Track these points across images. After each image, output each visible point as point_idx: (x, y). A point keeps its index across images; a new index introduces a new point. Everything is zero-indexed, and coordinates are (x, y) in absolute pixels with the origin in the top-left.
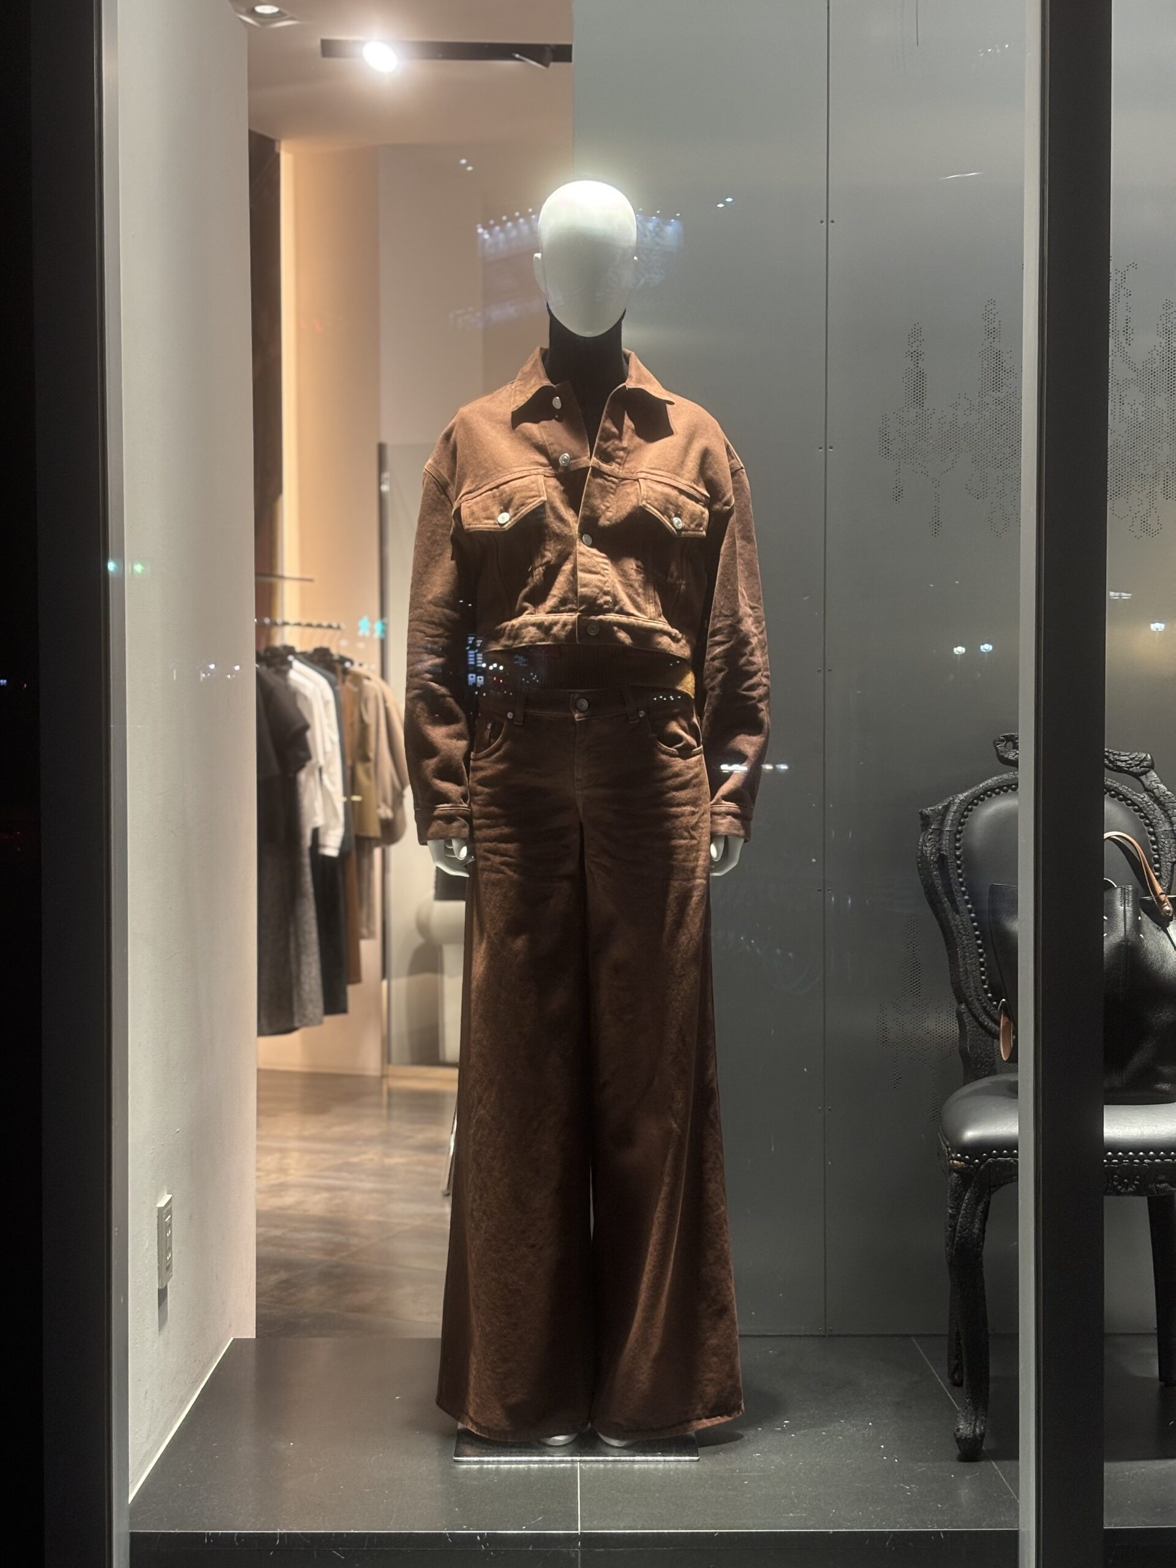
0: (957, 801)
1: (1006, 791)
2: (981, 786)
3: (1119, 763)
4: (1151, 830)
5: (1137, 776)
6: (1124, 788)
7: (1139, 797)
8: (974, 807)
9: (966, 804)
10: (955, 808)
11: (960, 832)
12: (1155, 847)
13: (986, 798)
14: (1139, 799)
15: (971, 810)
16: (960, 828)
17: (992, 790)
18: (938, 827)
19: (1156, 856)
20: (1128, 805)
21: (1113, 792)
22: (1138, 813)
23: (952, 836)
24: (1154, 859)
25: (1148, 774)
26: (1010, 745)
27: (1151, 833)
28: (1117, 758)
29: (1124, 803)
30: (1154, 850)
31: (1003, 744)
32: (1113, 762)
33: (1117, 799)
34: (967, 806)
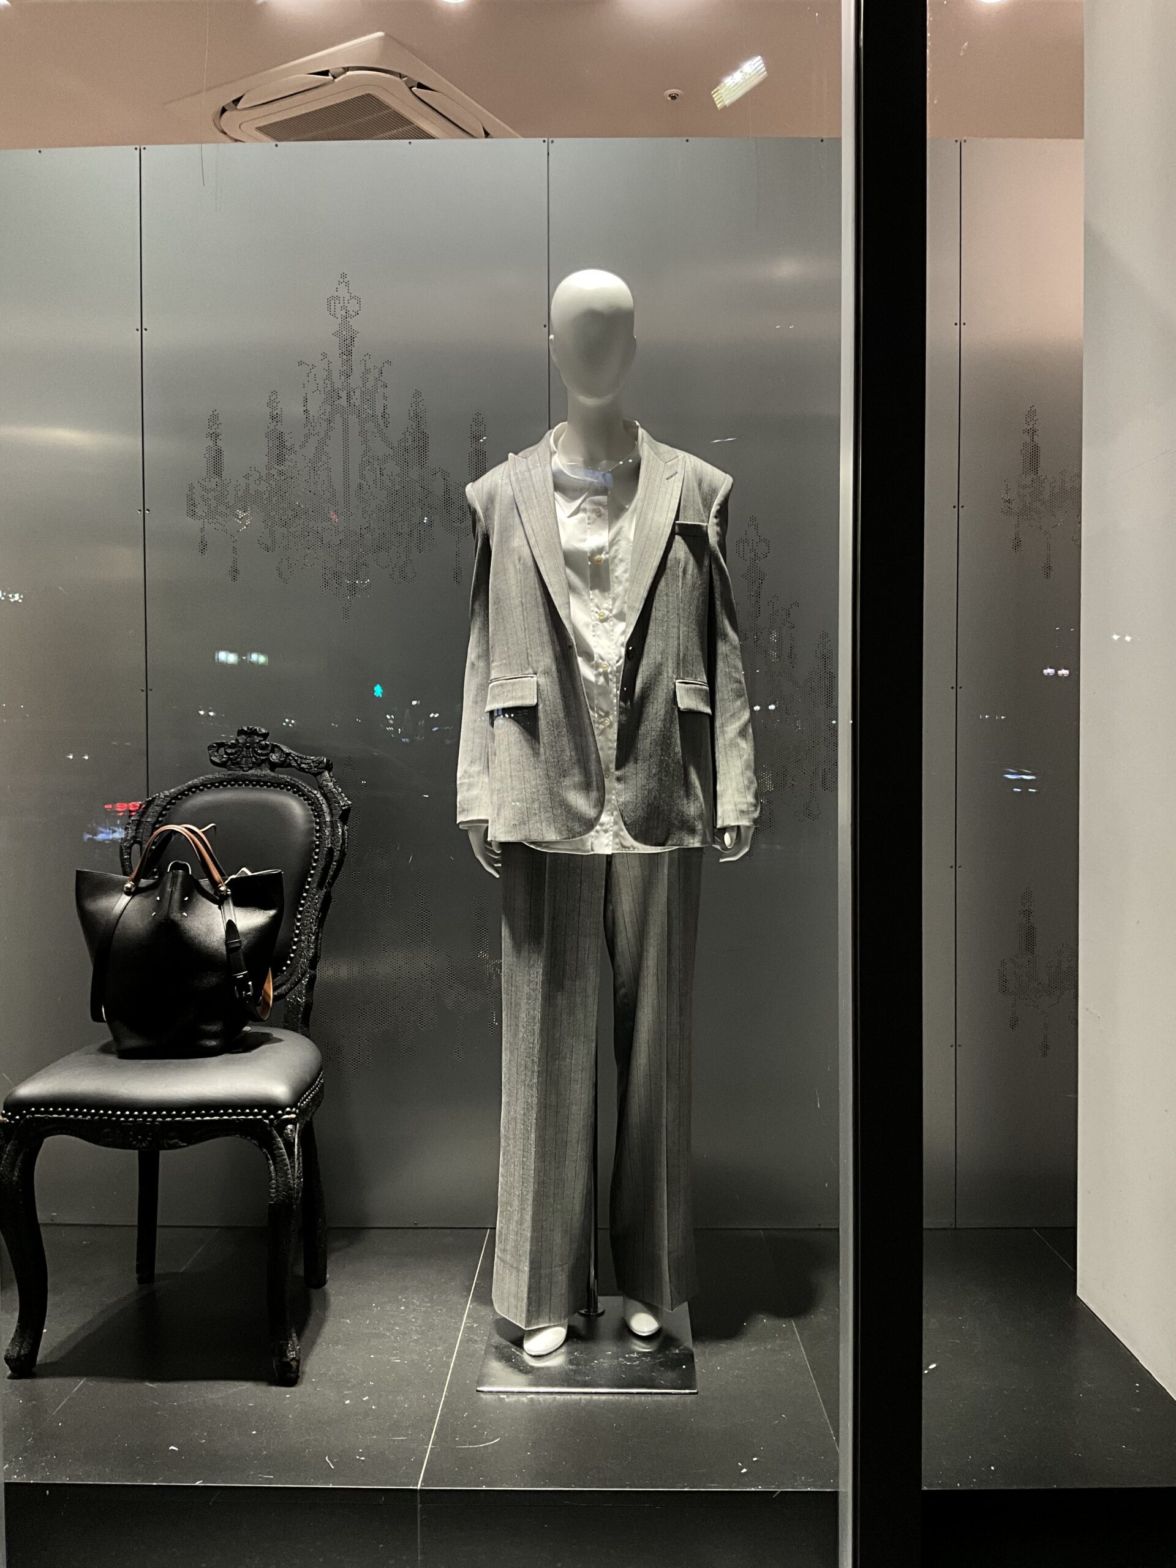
0: (162, 796)
1: (209, 788)
2: (186, 784)
3: (303, 766)
4: (318, 820)
5: (315, 775)
6: (303, 786)
7: (312, 793)
8: (178, 801)
9: (169, 799)
10: (159, 802)
11: (159, 822)
12: (318, 835)
13: (191, 793)
14: (313, 796)
15: (174, 804)
16: (160, 819)
17: (196, 787)
18: (138, 818)
19: (317, 843)
20: (305, 800)
21: (295, 790)
22: (310, 807)
23: (150, 827)
24: (316, 845)
25: (323, 775)
26: (222, 750)
27: (317, 823)
28: (304, 761)
29: (302, 798)
30: (317, 837)
31: (215, 749)
32: (299, 765)
33: (297, 795)
34: (170, 801)
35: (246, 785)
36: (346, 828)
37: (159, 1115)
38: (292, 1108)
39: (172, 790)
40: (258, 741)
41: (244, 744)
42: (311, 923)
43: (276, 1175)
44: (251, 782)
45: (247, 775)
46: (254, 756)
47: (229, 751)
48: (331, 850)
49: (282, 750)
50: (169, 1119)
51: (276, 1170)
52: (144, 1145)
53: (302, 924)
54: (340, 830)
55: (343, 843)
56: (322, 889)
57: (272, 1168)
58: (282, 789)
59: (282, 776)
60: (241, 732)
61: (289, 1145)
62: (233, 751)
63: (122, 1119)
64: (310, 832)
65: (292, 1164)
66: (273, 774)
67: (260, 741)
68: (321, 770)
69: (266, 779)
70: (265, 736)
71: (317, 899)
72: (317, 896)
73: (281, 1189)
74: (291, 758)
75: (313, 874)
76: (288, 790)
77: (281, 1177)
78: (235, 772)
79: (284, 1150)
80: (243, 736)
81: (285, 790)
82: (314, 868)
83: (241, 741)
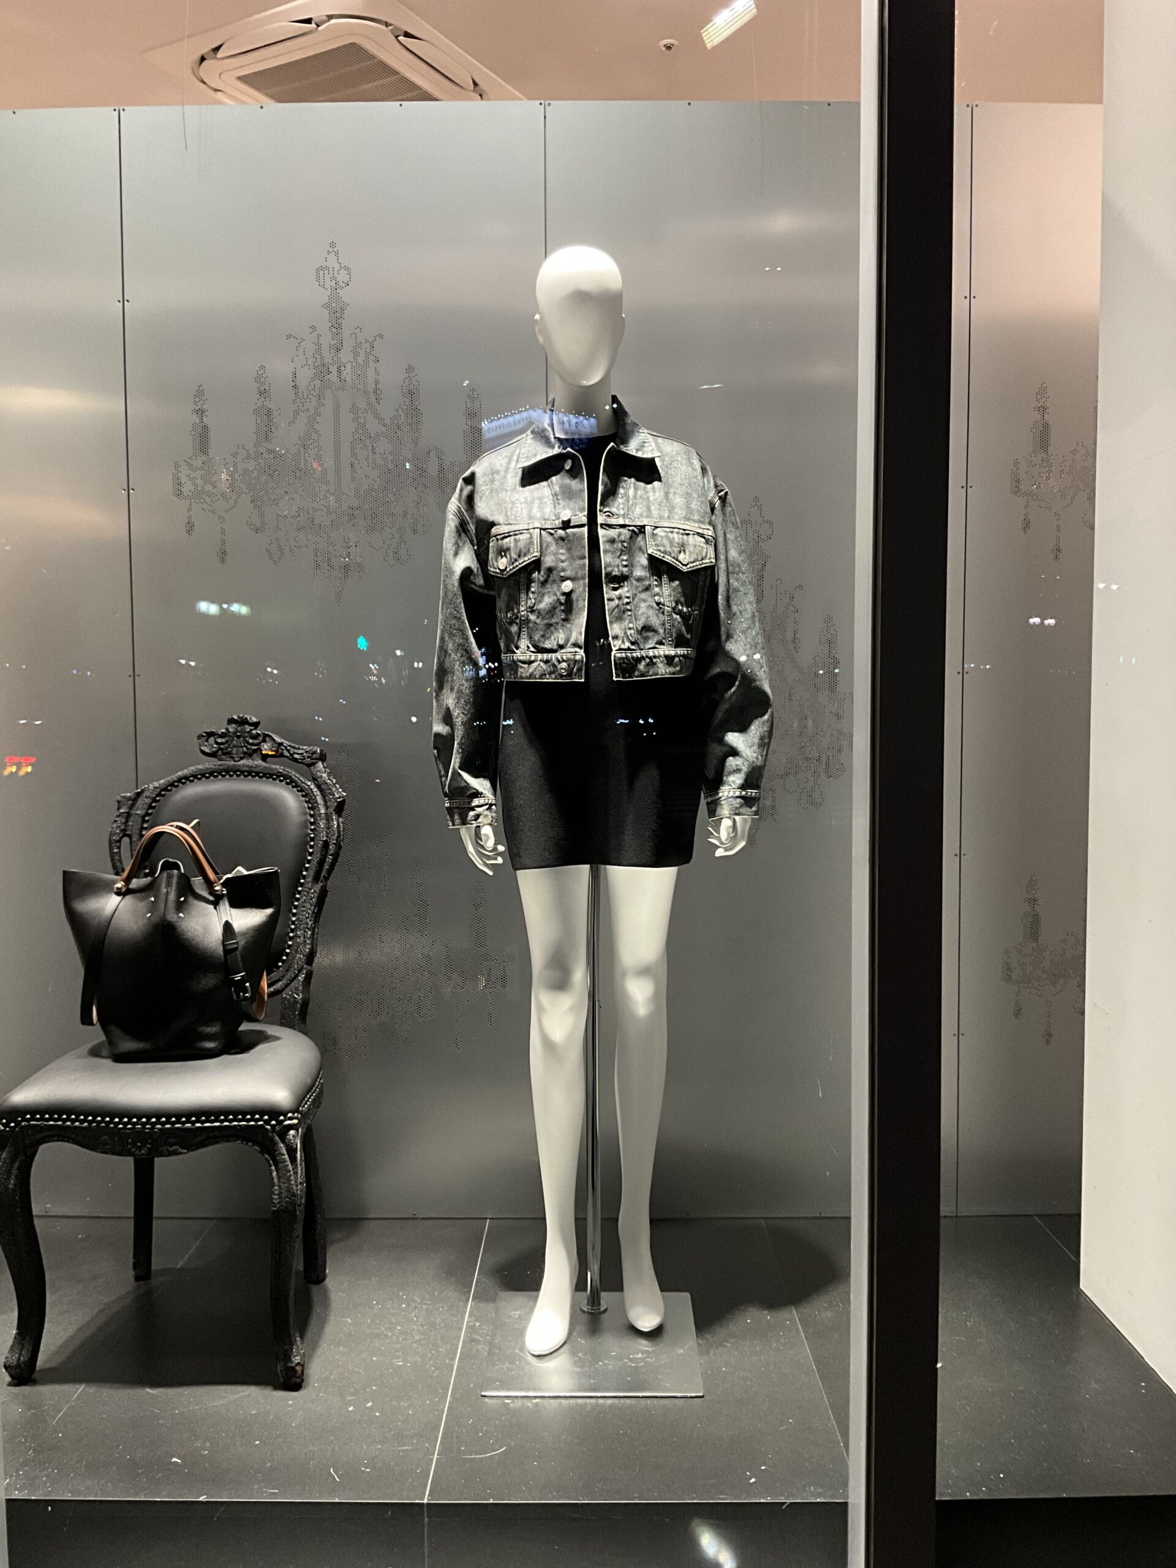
0: (151, 787)
1: (199, 779)
2: (176, 775)
3: (296, 756)
4: (312, 812)
5: (309, 765)
6: (296, 777)
7: (306, 784)
8: (167, 793)
9: (158, 790)
10: (149, 793)
11: (150, 814)
12: (313, 827)
13: (181, 785)
14: (307, 787)
15: (164, 795)
16: (150, 811)
17: (187, 778)
18: (127, 810)
19: (312, 836)
20: (298, 791)
21: (288, 781)
22: (304, 799)
23: (140, 820)
24: (310, 838)
25: (316, 765)
26: (212, 740)
27: (311, 816)
28: (296, 751)
29: (295, 789)
30: (311, 830)
31: (205, 739)
32: (291, 755)
33: (290, 786)
34: (160, 792)
35: (238, 776)
36: (341, 820)
37: (158, 1122)
38: (294, 1114)
39: (162, 781)
40: (248, 730)
41: (235, 733)
42: (307, 918)
43: (279, 1181)
44: (242, 772)
45: (239, 765)
46: (245, 746)
47: (219, 740)
48: (326, 844)
49: (274, 740)
50: (168, 1126)
51: (279, 1177)
52: (143, 1152)
53: (298, 919)
54: (335, 823)
55: (339, 837)
56: (317, 883)
57: (275, 1174)
58: (274, 779)
59: (274, 767)
60: (231, 721)
61: (292, 1151)
62: (224, 740)
63: (121, 1126)
64: (305, 824)
65: (295, 1170)
66: (264, 764)
67: (251, 730)
68: (315, 761)
69: (258, 770)
70: (256, 725)
71: (312, 893)
72: (312, 891)
73: (283, 1195)
74: (283, 748)
75: (308, 868)
76: (281, 781)
77: (284, 1183)
78: (226, 762)
79: (286, 1157)
80: (234, 725)
81: (278, 781)
82: (309, 862)
83: (231, 730)
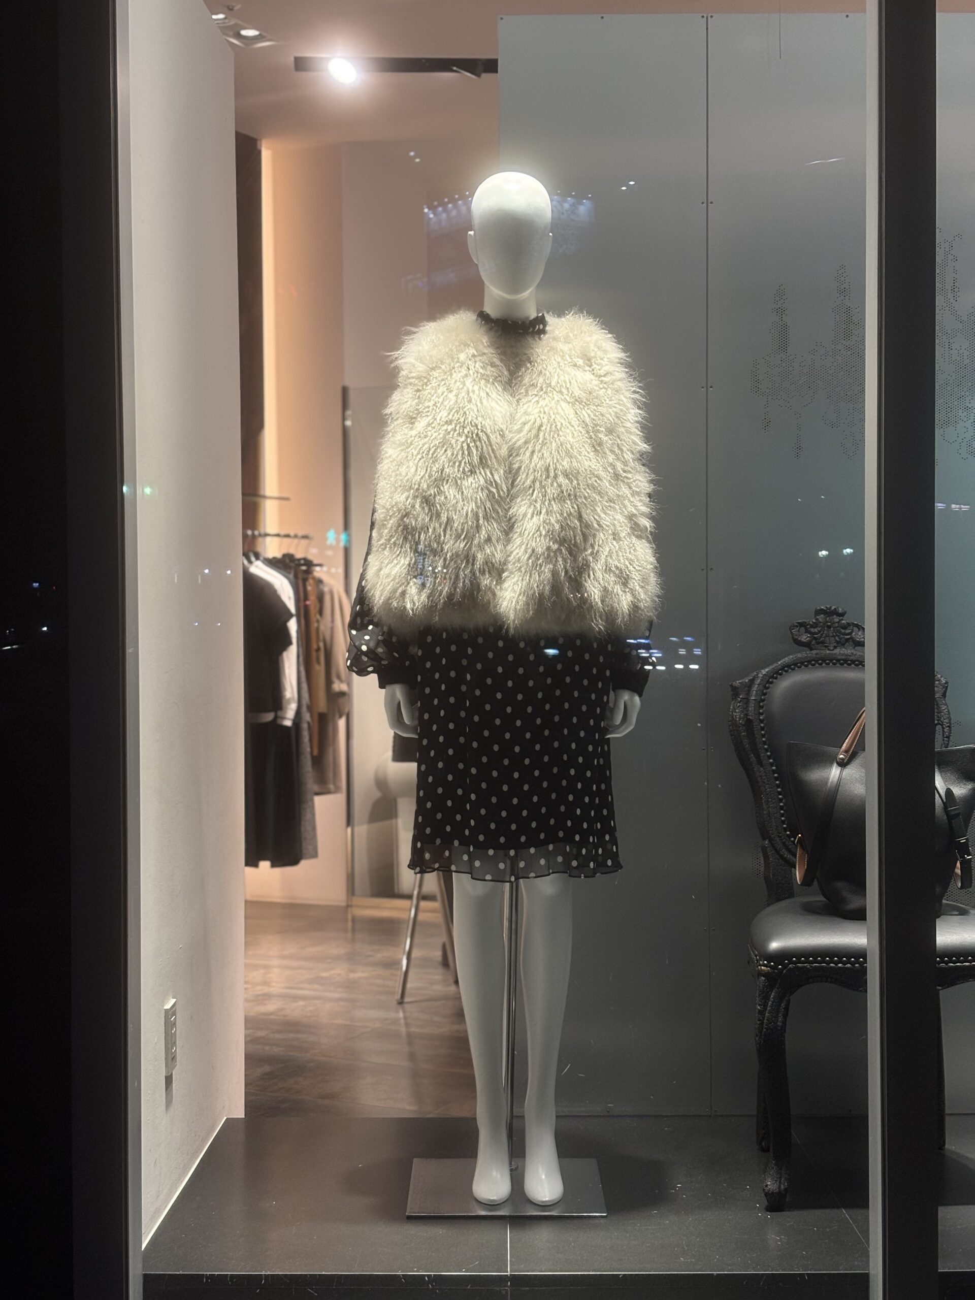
0: (760, 675)
1: (800, 667)
2: (779, 663)
8: (774, 680)
9: (767, 677)
10: (759, 680)
11: (763, 701)
13: (784, 673)
15: (771, 683)
16: (763, 697)
18: (746, 697)
23: (756, 704)
26: (803, 629)
31: (798, 628)
34: (769, 680)
35: (834, 664)
36: (947, 705)
39: (770, 669)
40: (837, 620)
41: (825, 623)
45: (836, 654)
46: (837, 636)
47: (812, 630)
54: (945, 707)
60: (819, 612)
62: (816, 630)
66: (858, 653)
67: (841, 620)
69: (853, 658)
70: (842, 615)
78: (822, 652)
80: (822, 616)
83: (820, 620)
